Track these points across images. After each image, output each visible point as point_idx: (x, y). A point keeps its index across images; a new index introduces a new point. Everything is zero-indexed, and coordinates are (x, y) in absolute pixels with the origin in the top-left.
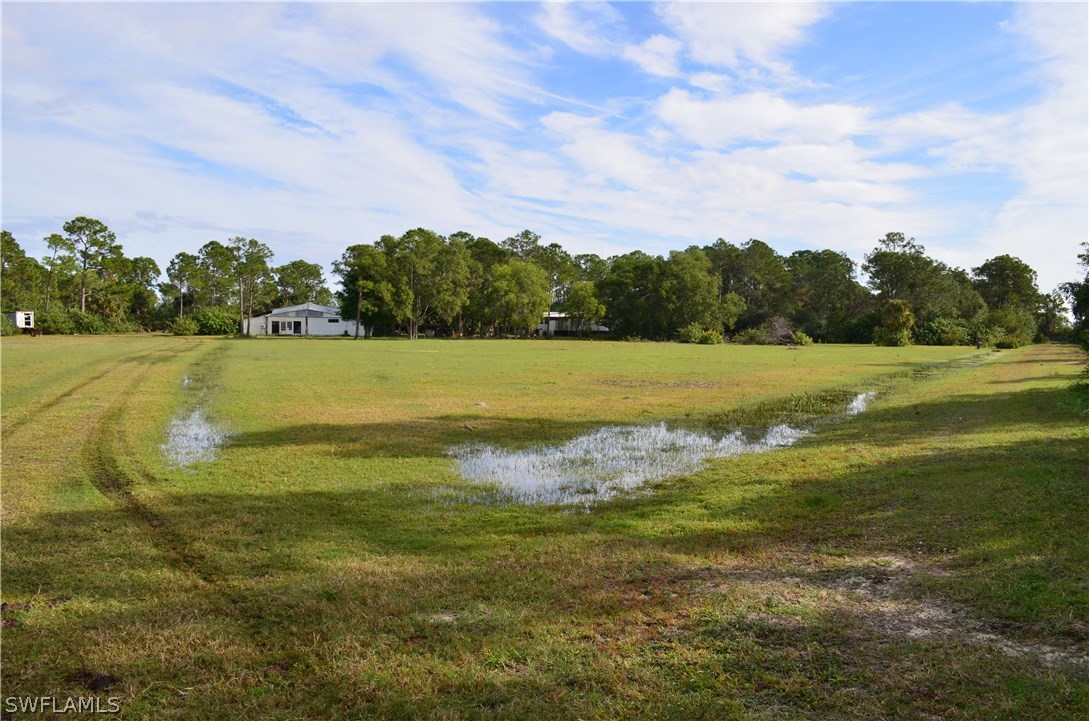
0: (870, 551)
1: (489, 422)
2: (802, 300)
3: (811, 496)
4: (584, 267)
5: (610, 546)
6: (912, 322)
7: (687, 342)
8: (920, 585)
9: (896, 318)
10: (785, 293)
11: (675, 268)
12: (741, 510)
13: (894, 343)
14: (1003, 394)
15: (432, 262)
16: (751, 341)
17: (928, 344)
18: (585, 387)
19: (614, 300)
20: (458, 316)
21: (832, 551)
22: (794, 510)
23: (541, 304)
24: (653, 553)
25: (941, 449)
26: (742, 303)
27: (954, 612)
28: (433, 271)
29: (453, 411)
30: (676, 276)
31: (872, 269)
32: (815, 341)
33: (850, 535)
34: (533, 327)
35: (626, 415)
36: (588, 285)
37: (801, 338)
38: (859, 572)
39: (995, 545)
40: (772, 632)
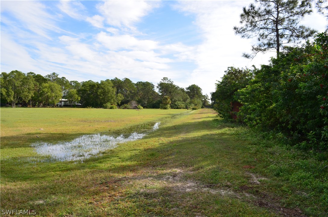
0: (170, 168)
1: (45, 135)
2: (140, 96)
3: (151, 153)
4: (73, 85)
5: (93, 173)
6: (170, 102)
7: (106, 108)
8: (186, 176)
9: (166, 101)
10: (135, 94)
11: (102, 86)
12: (131, 158)
13: (165, 108)
14: (196, 122)
15: (21, 82)
16: (125, 108)
17: (175, 109)
18: (75, 123)
19: (83, 95)
20: (30, 100)
21: (160, 169)
22: (147, 158)
23: (59, 96)
24: (107, 174)
25: (183, 138)
26: (122, 97)
27: (196, 183)
28: (21, 85)
29: (32, 132)
30: (103, 88)
31: (159, 87)
32: (144, 108)
33: (164, 164)
34: (56, 104)
35: (90, 131)
36: (75, 91)
37: (140, 107)
38: (168, 174)
39: (203, 164)
40: (148, 195)
